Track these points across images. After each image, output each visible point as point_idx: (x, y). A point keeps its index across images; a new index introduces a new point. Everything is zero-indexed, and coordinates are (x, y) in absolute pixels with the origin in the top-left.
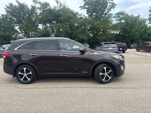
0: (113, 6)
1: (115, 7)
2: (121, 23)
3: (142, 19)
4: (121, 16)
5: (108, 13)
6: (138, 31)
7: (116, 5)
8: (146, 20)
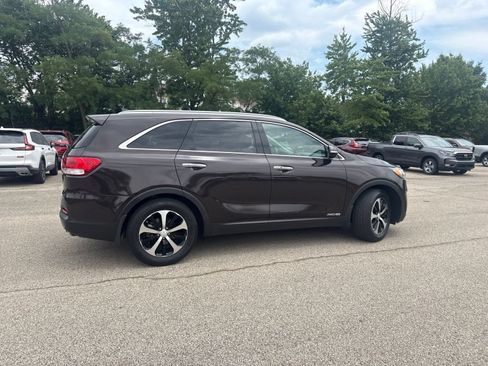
0: (236, 25)
1: (240, 30)
2: (259, 80)
3: (313, 76)
4: (259, 60)
5: (223, 46)
6: (305, 109)
7: (242, 23)
8: (321, 79)
